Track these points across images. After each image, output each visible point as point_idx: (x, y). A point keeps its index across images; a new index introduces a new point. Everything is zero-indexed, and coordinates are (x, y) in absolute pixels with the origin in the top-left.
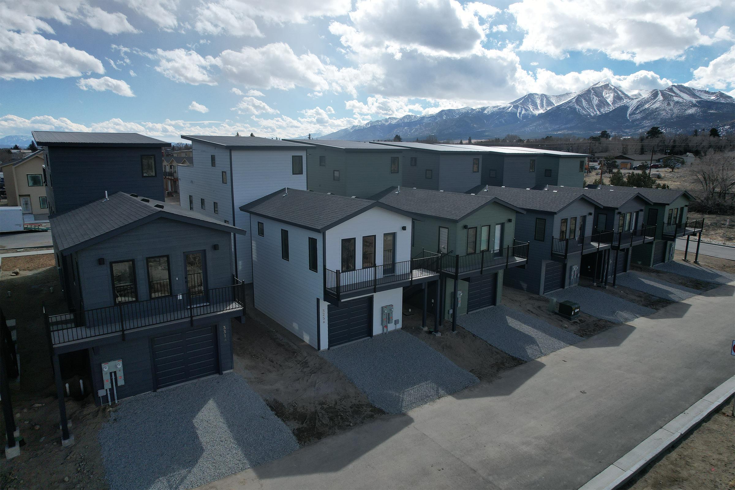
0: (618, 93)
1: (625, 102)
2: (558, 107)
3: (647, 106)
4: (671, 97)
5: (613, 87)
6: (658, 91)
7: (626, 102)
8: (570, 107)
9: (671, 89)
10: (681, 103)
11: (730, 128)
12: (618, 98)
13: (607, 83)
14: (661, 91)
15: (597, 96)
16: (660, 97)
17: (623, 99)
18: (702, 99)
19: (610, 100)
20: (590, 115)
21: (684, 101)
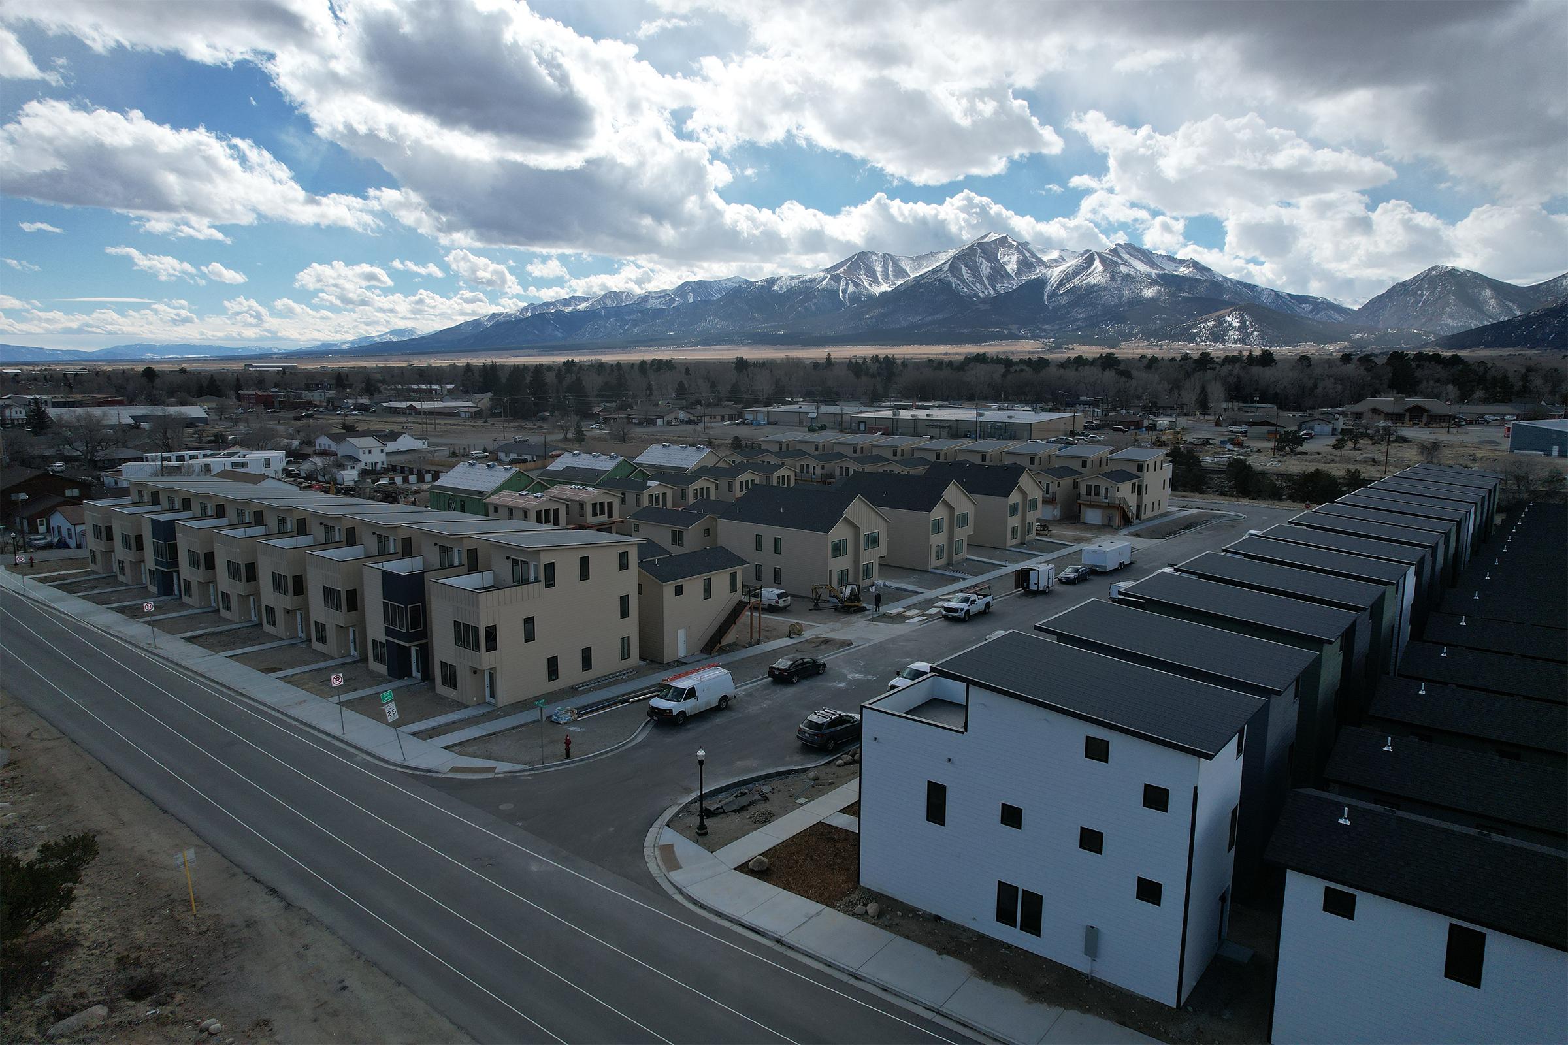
0: (1024, 256)
1: (1038, 271)
2: (917, 280)
3: (1076, 281)
4: (1115, 266)
5: (1015, 244)
6: (1092, 255)
7: (1040, 272)
8: (939, 280)
9: (1114, 252)
10: (1134, 277)
11: (1214, 326)
12: (1025, 265)
13: (1005, 235)
14: (1100, 255)
15: (987, 259)
16: (1097, 263)
17: (1034, 267)
18: (1166, 272)
19: (1011, 267)
20: (978, 297)
21: (1138, 273)
